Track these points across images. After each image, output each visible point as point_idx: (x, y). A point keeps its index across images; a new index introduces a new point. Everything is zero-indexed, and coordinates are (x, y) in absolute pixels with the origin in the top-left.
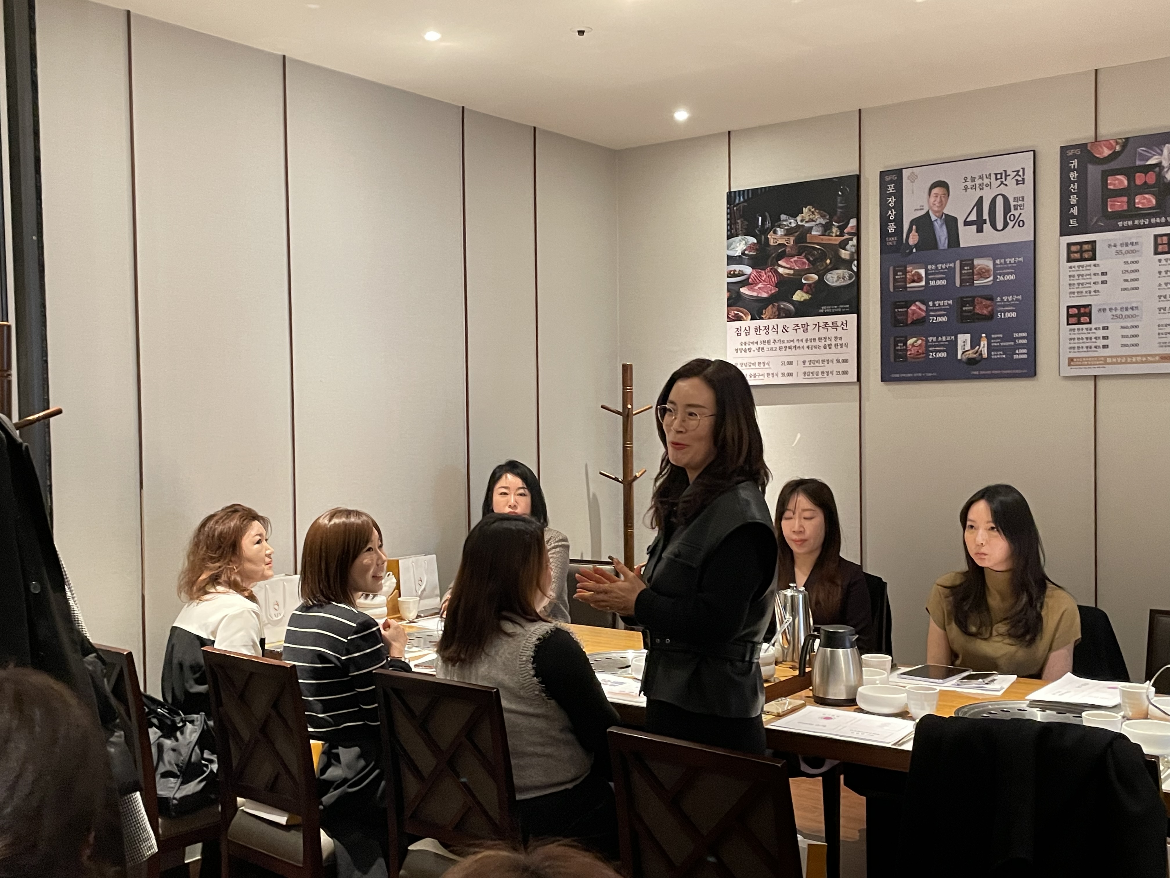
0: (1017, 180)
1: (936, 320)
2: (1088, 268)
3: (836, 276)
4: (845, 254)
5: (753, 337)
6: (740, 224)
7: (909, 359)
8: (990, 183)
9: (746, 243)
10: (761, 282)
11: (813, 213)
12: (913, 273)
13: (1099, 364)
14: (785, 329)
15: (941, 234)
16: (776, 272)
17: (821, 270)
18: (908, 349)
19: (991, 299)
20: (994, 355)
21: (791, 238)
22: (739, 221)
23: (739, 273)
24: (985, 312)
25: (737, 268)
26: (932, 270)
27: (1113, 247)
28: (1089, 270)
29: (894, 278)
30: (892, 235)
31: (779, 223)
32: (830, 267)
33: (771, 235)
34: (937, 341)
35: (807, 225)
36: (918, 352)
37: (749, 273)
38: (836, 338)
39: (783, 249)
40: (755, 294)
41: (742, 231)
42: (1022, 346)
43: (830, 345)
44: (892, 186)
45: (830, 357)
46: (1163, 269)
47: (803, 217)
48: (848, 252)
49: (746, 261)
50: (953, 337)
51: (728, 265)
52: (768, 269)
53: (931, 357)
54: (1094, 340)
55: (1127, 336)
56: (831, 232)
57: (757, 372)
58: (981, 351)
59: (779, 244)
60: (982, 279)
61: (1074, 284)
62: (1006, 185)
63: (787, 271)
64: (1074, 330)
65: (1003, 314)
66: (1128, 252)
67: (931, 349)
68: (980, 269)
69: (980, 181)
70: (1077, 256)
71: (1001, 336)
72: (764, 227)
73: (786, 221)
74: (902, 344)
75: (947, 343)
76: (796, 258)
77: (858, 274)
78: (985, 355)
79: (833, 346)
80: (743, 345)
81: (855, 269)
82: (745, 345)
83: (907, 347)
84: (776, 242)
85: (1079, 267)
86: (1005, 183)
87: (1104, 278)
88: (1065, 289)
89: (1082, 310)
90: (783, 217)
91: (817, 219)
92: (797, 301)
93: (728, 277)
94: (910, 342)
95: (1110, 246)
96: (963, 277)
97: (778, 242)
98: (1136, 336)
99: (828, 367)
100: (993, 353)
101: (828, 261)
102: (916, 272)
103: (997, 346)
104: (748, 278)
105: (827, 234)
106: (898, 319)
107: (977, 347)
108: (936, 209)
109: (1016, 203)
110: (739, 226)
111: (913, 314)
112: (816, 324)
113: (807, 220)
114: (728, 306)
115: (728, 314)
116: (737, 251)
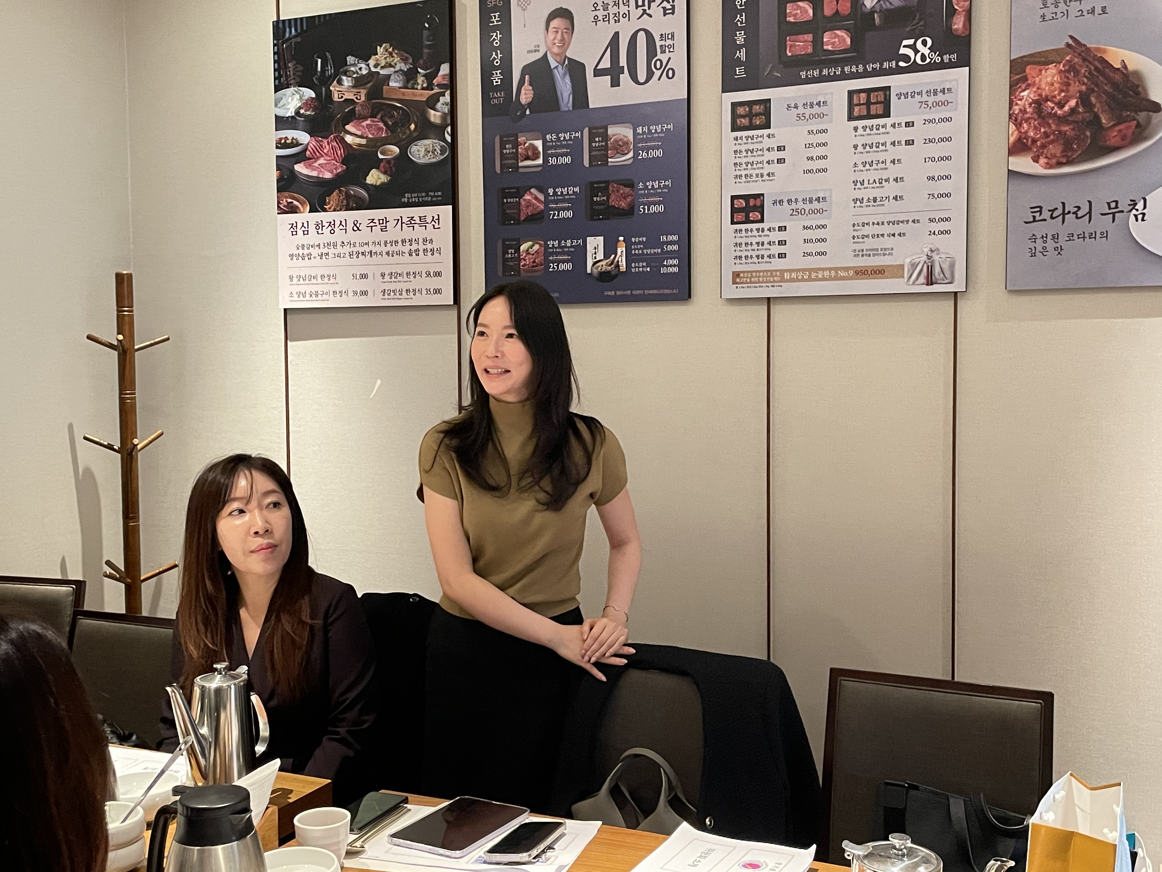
0: (665, 9)
1: (558, 215)
2: (759, 139)
3: (423, 150)
4: (434, 116)
5: (313, 238)
6: (291, 69)
7: (522, 271)
8: (629, 11)
9: (301, 98)
10: (322, 156)
11: (391, 54)
12: (526, 145)
13: (774, 281)
14: (356, 228)
15: (564, 88)
16: (343, 141)
17: (404, 140)
18: (521, 257)
19: (631, 185)
20: (635, 267)
21: (362, 91)
22: (290, 65)
23: (292, 142)
24: (623, 204)
25: (290, 134)
26: (552, 141)
27: (793, 109)
28: (761, 142)
29: (501, 153)
30: (497, 89)
31: (345, 68)
32: (415, 134)
33: (334, 87)
34: (560, 246)
35: (382, 72)
36: (534, 262)
37: (306, 143)
38: (425, 240)
39: (352, 107)
40: (314, 174)
41: (294, 79)
42: (671, 255)
43: (417, 250)
44: (497, 14)
45: (417, 268)
46: (860, 141)
47: (377, 60)
48: (439, 114)
49: (301, 125)
50: (580, 241)
51: (276, 131)
52: (332, 136)
53: (550, 270)
54: (766, 246)
55: (811, 241)
56: (415, 84)
57: (320, 289)
58: (618, 261)
59: (346, 99)
60: (618, 155)
61: (741, 164)
62: (650, 16)
63: (358, 141)
64: (741, 230)
65: (646, 207)
66: (813, 116)
67: (551, 258)
68: (616, 141)
69: (615, 10)
70: (745, 121)
71: (644, 239)
72: (325, 73)
73: (354, 65)
74: (513, 251)
75: (573, 249)
76: (368, 122)
77: (453, 146)
78: (623, 268)
79: (421, 253)
80: (300, 248)
81: (449, 138)
82: (303, 249)
83: (519, 255)
84: (342, 97)
85: (747, 138)
86: (648, 12)
87: (781, 155)
88: (730, 171)
89: (752, 202)
90: (350, 59)
91: (396, 64)
92: (372, 185)
93: (277, 148)
94: (524, 247)
95: (789, 106)
96: (594, 153)
97: (345, 97)
98: (823, 240)
99: (415, 283)
100: (633, 265)
101: (413, 127)
102: (530, 144)
103: (639, 255)
104: (306, 149)
105: (410, 85)
106: (507, 213)
107: (613, 256)
108: (556, 50)
109: (663, 43)
110: (291, 72)
111: (527, 207)
112: (398, 220)
113: (383, 65)
114: (279, 191)
115: (279, 203)
116: (289, 109)
